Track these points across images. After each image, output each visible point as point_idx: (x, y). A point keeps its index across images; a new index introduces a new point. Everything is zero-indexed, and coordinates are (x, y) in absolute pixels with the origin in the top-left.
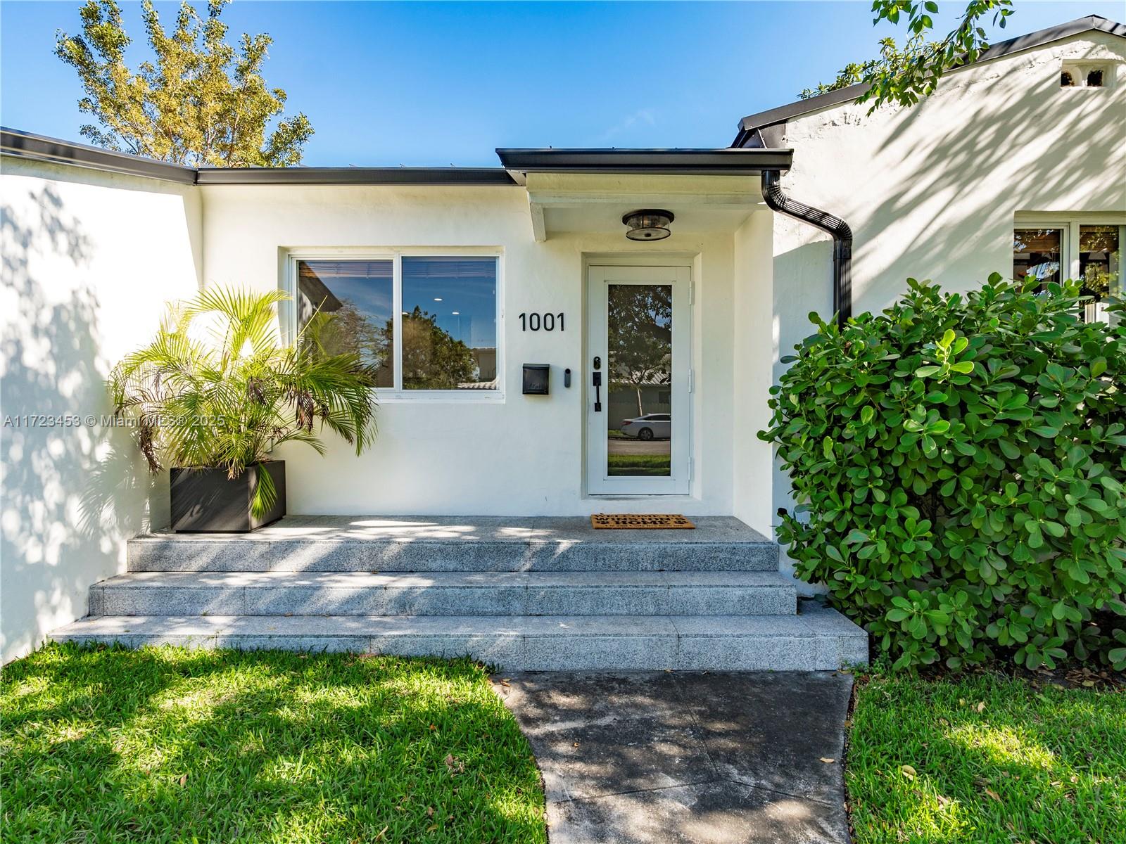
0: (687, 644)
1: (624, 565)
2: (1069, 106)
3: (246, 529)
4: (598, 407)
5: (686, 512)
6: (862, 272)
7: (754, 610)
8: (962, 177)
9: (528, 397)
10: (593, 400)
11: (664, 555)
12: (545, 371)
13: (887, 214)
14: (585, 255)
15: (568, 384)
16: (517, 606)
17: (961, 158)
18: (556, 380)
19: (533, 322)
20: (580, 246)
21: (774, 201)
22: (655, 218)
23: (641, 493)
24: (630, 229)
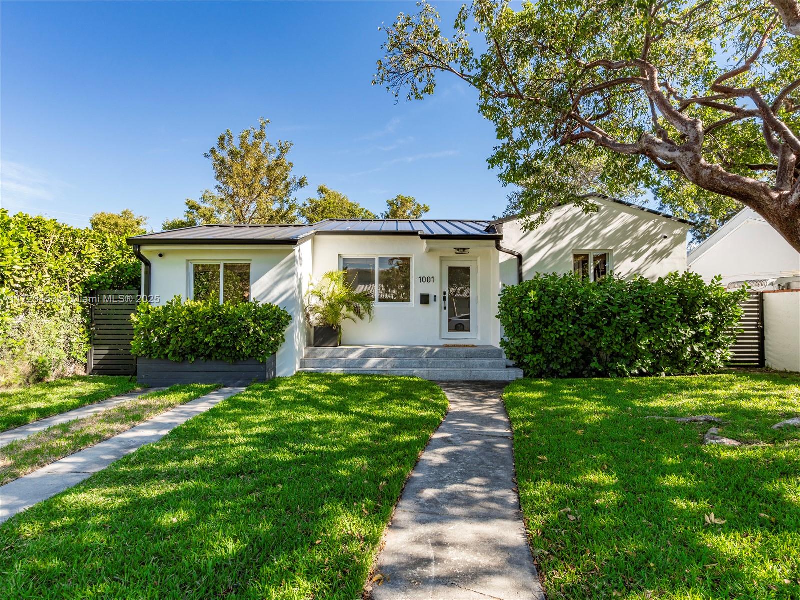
0: (474, 373)
1: (455, 356)
2: (587, 219)
3: (336, 346)
4: (445, 308)
5: (476, 344)
6: (526, 268)
7: (493, 366)
8: (555, 240)
9: (423, 305)
10: (443, 306)
11: (467, 353)
12: (428, 296)
13: (533, 251)
14: (441, 257)
15: (435, 301)
16: (425, 365)
17: (555, 235)
18: (431, 299)
19: (424, 280)
20: (439, 254)
21: (499, 248)
22: (464, 249)
23: (460, 338)
24: (456, 251)
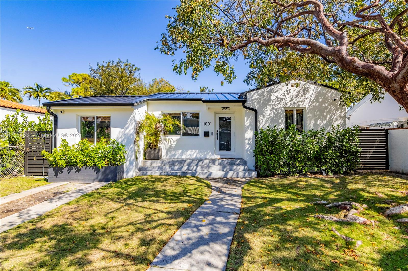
1: (222, 164)
3: (159, 159)
4: (218, 139)
5: (234, 158)
9: (205, 137)
12: (208, 132)
14: (215, 112)
15: (212, 135)
18: (210, 134)
19: (206, 124)
20: (214, 110)
21: (244, 106)
22: (227, 108)
23: (225, 154)
24: (223, 108)
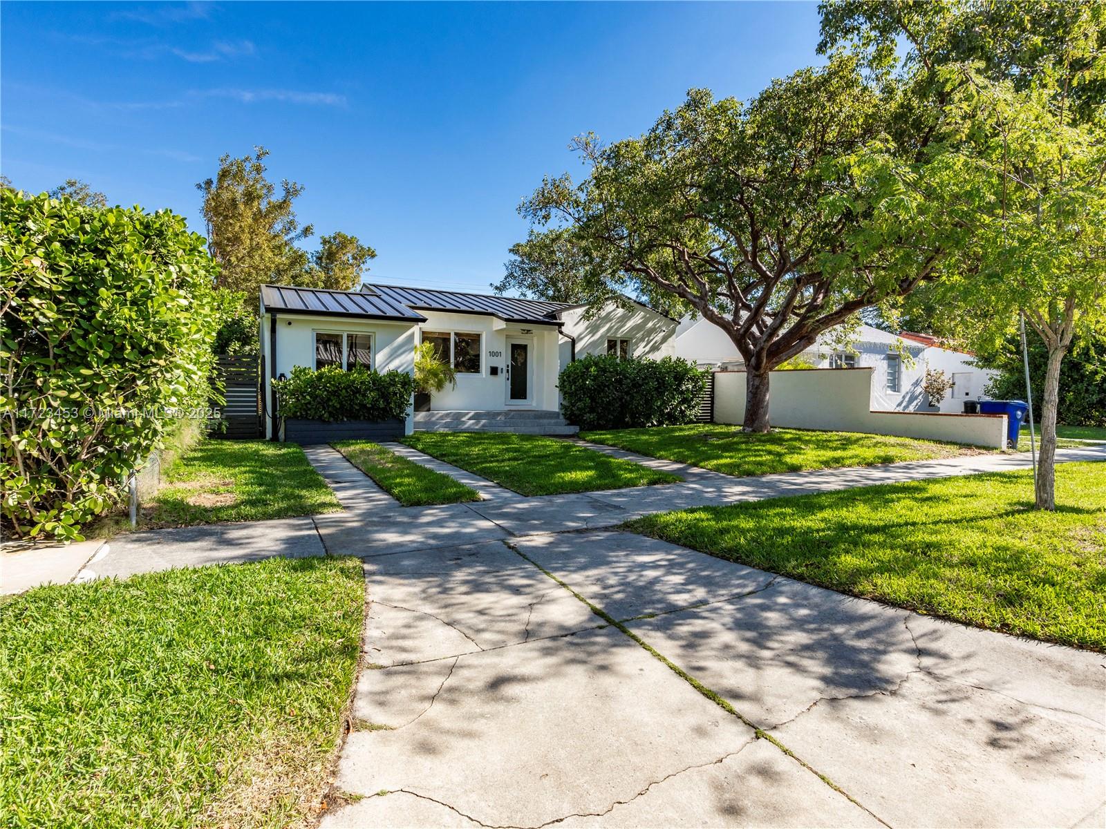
7: (556, 424)
9: (492, 376)
10: (507, 377)
12: (496, 368)
13: (583, 335)
14: (506, 335)
15: (502, 372)
18: (499, 371)
19: (493, 354)
21: (559, 332)
22: (528, 331)
23: (520, 404)
24: (522, 331)
